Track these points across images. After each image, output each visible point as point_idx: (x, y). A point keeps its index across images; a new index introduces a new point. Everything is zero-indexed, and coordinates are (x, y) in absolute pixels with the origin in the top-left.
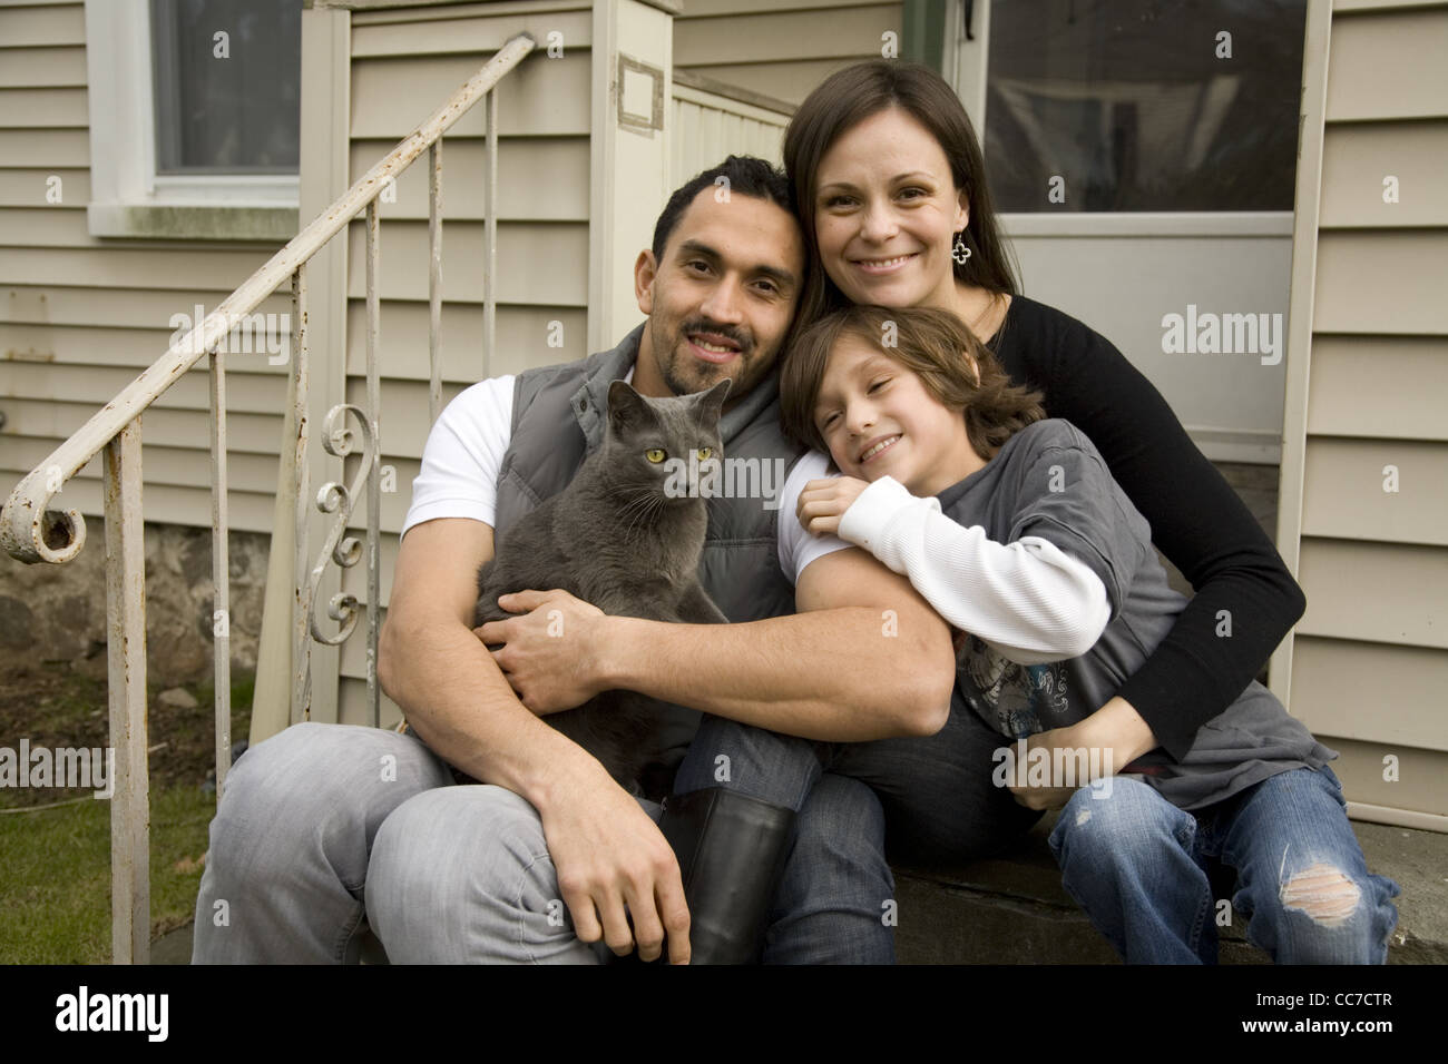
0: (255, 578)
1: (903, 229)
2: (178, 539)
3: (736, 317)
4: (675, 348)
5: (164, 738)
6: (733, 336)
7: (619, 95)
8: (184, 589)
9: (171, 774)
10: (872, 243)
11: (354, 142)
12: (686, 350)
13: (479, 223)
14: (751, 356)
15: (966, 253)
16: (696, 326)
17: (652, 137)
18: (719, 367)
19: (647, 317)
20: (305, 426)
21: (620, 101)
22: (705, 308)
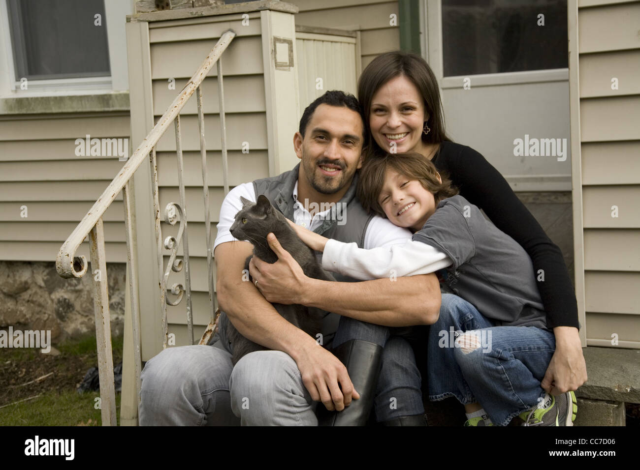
0: (85, 286)
1: (403, 123)
2: (42, 269)
3: (338, 156)
4: (315, 171)
5: (50, 370)
6: (338, 164)
7: (275, 55)
8: (46, 295)
9: (58, 387)
10: (392, 129)
11: (154, 81)
12: (319, 171)
13: (218, 115)
14: (346, 171)
15: (428, 130)
16: (322, 162)
17: (289, 71)
18: (333, 177)
19: (301, 160)
20: (159, 213)
21: (275, 58)
22: (326, 154)
